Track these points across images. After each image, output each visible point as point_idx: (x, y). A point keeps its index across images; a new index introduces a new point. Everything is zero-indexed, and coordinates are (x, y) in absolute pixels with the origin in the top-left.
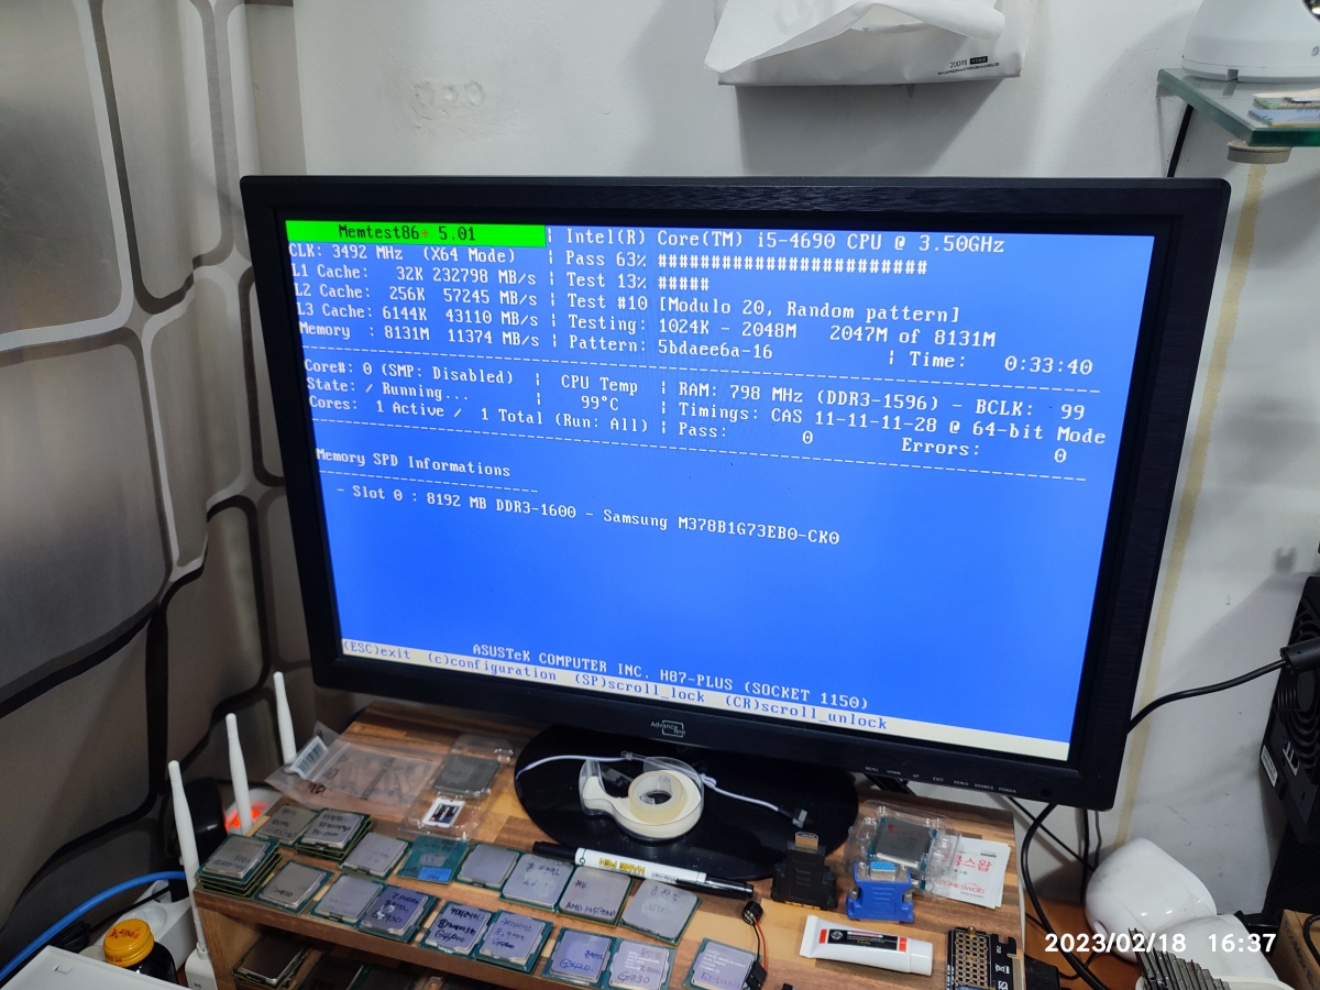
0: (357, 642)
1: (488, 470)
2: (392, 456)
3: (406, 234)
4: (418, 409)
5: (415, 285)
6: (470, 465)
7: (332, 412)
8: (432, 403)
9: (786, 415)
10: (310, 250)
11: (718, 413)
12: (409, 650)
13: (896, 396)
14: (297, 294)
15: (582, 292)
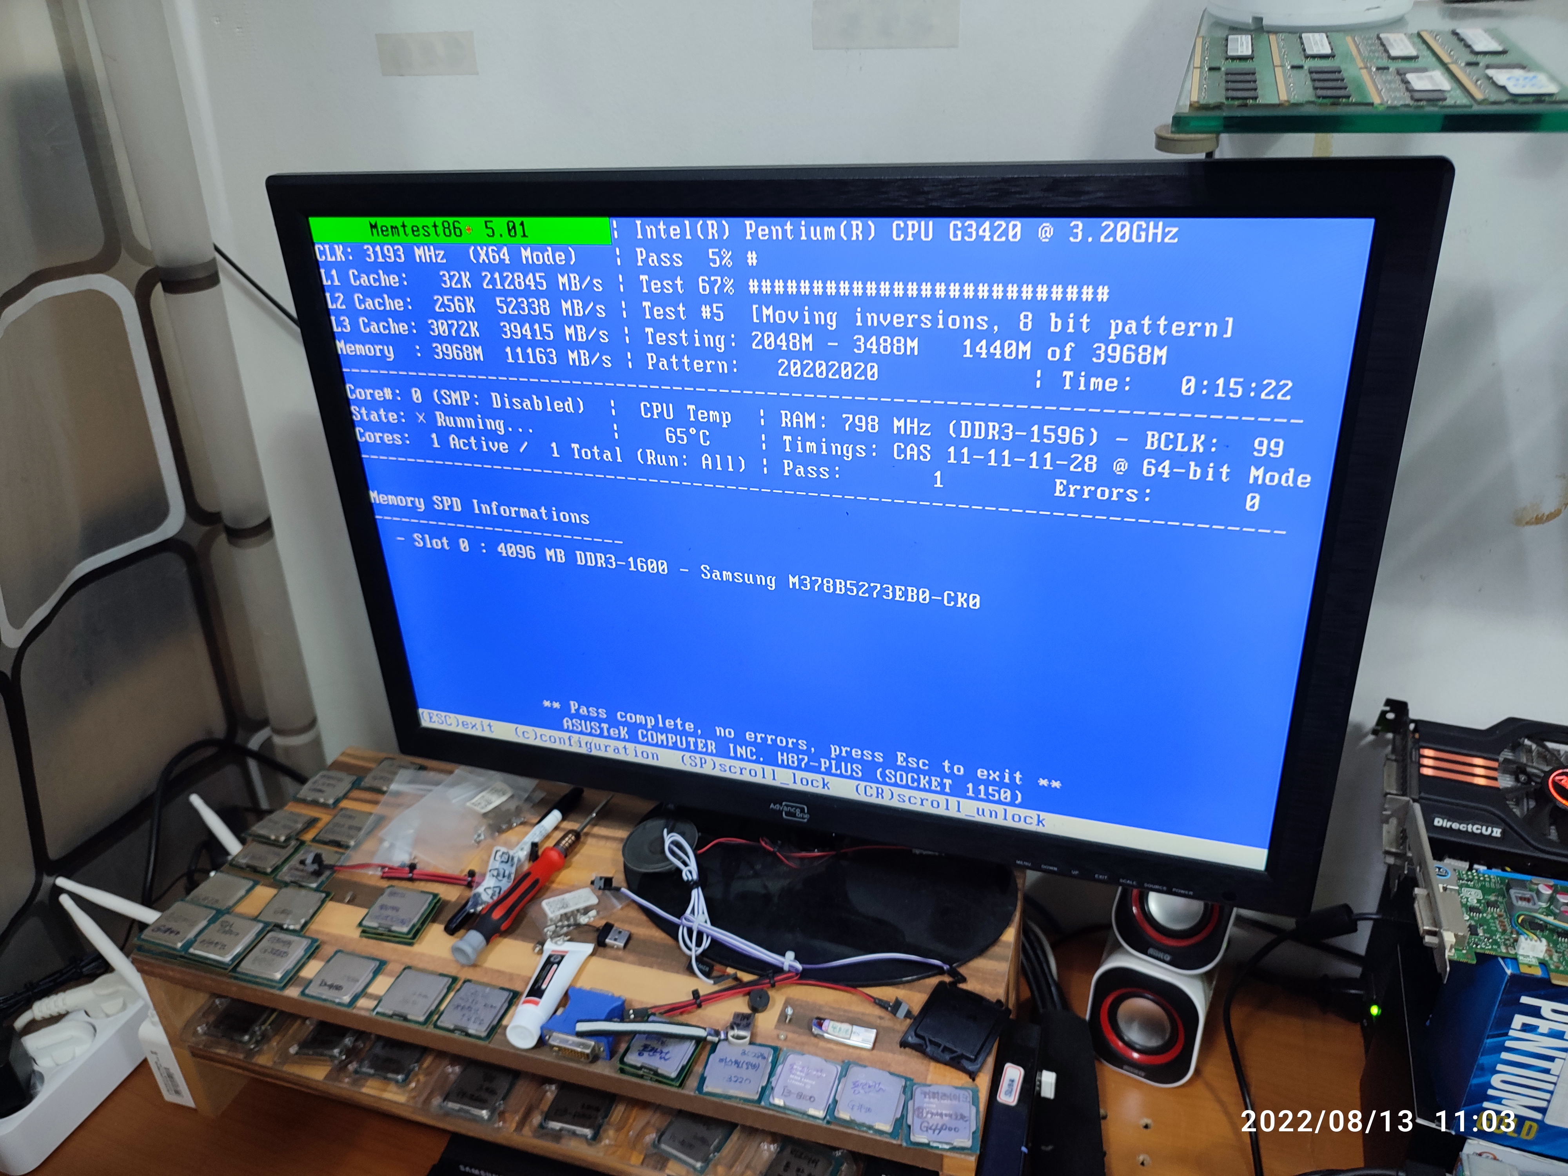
0: (435, 712)
1: (565, 517)
2: (454, 499)
3: (447, 231)
4: (479, 444)
5: (462, 292)
6: (543, 511)
7: (382, 448)
8: (492, 436)
9: (912, 452)
10: (339, 253)
11: (829, 449)
12: (493, 722)
13: (1046, 428)
14: (330, 306)
15: (659, 300)
